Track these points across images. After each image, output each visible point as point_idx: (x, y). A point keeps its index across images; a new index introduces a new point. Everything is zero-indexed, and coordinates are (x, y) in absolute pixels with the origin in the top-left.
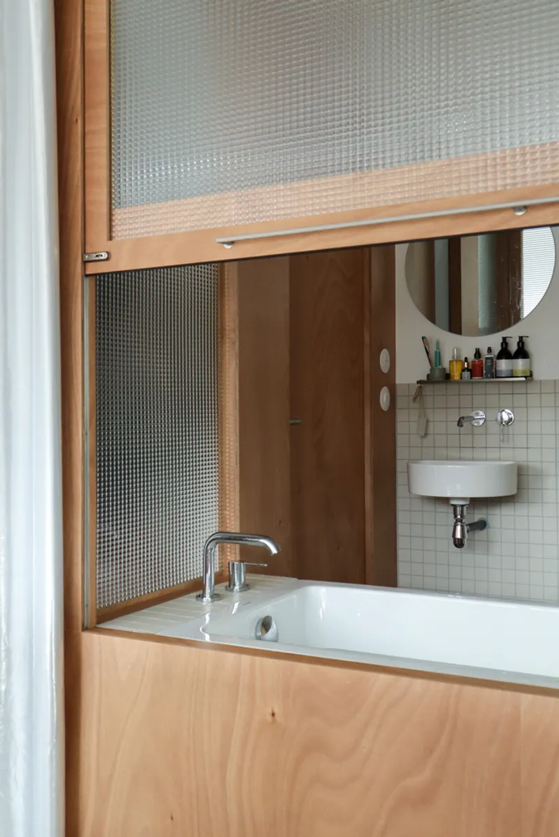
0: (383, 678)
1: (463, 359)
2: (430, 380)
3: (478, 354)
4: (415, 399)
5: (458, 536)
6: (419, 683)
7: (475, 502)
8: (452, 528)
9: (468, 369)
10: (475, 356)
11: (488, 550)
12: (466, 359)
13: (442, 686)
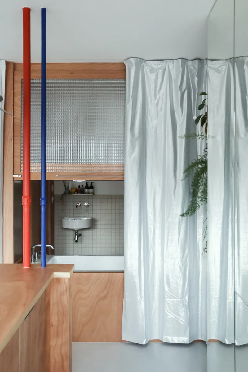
0: (95, 274)
1: (75, 188)
2: (65, 193)
4: (61, 199)
5: (76, 239)
6: (104, 274)
7: (81, 230)
8: (74, 237)
9: (76, 191)
10: (79, 187)
11: (81, 242)
13: (108, 274)
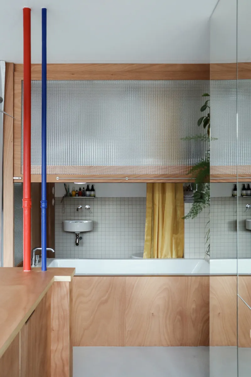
0: (97, 277)
2: (66, 196)
3: (80, 189)
4: (61, 202)
5: (77, 242)
6: (105, 278)
7: (82, 233)
8: (75, 240)
9: (77, 194)
11: (82, 246)
12: (77, 190)
13: (110, 277)
